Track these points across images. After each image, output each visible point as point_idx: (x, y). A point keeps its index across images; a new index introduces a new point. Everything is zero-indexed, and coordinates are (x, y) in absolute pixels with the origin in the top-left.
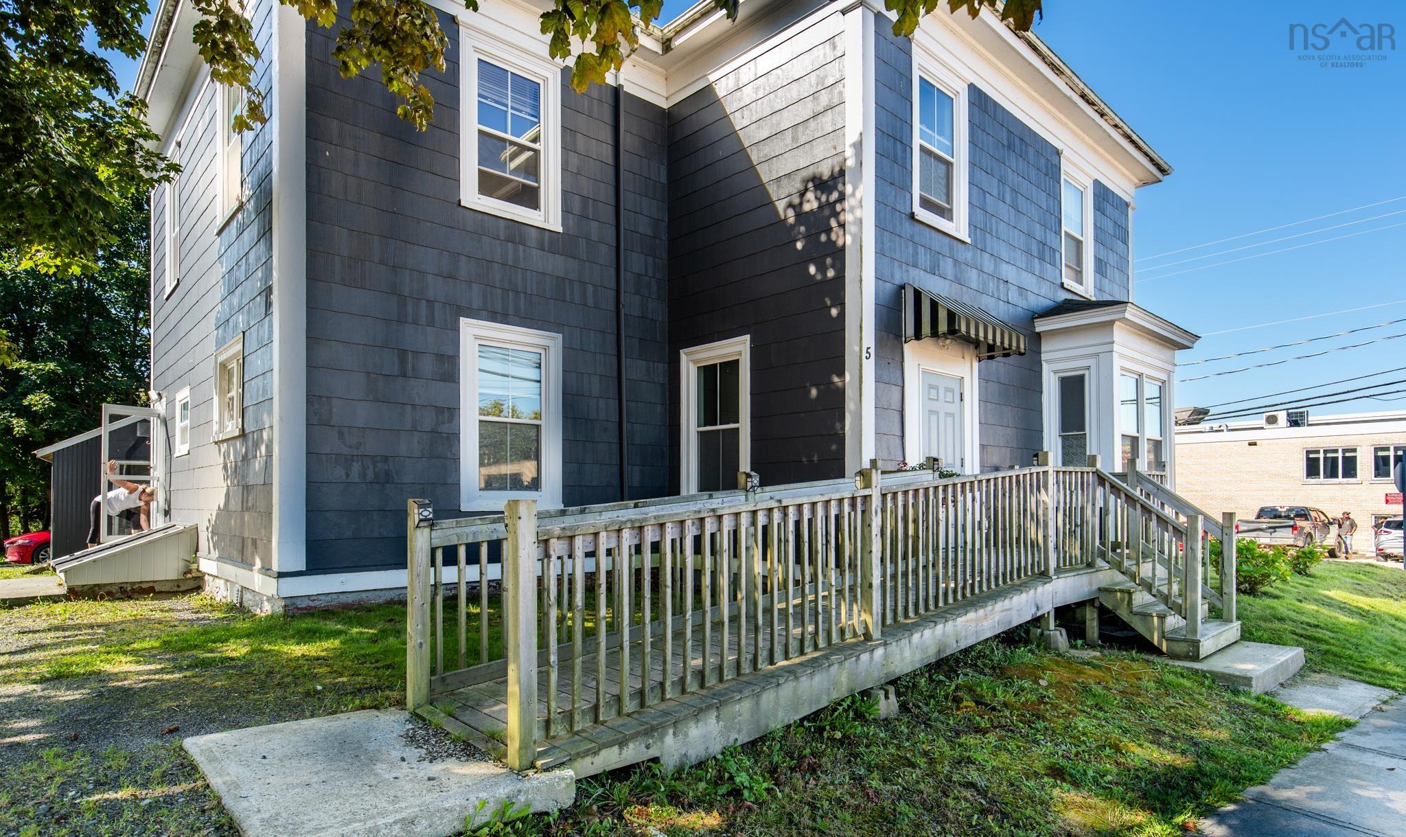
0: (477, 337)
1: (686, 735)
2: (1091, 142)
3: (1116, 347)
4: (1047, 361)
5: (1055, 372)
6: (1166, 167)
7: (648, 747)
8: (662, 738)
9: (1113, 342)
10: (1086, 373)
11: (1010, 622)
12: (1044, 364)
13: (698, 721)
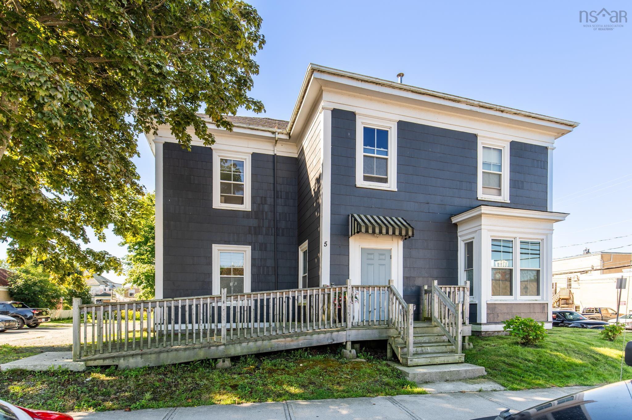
0: (219, 250)
1: (128, 361)
2: (507, 124)
3: (483, 227)
4: (460, 236)
5: (463, 241)
6: (572, 124)
7: (113, 362)
8: (119, 360)
9: (481, 225)
10: (474, 240)
11: (311, 344)
12: (459, 238)
13: (133, 358)
